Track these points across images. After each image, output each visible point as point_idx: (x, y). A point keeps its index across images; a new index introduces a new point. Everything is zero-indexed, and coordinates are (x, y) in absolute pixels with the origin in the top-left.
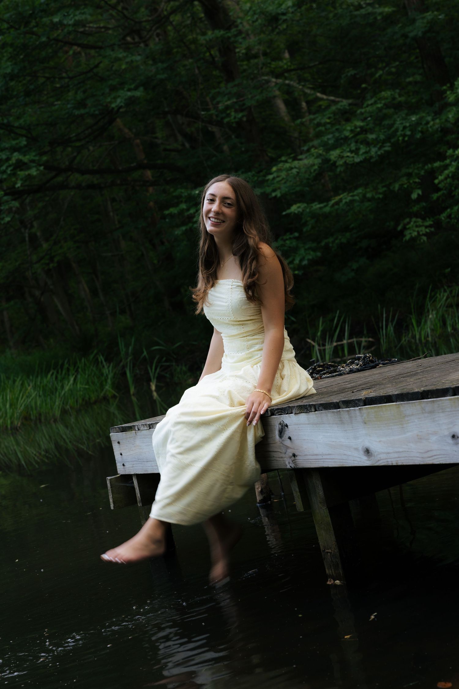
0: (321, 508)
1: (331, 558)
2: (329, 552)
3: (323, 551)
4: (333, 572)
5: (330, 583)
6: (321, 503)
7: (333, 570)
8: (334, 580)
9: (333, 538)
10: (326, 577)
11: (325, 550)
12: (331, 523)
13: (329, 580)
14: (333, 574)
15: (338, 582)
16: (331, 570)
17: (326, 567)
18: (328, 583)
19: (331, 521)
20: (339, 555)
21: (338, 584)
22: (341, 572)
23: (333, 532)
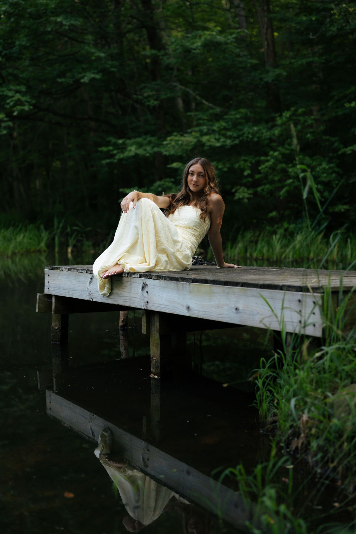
0: (156, 334)
1: (155, 363)
2: (155, 359)
3: (152, 358)
4: (155, 370)
5: (151, 376)
6: (156, 331)
7: (155, 369)
8: (154, 375)
9: (159, 352)
10: (150, 373)
11: (153, 358)
12: (159, 344)
13: (151, 374)
14: (154, 372)
15: (156, 377)
16: (154, 369)
17: (151, 367)
18: (150, 376)
19: (160, 342)
20: (160, 362)
21: (156, 378)
22: (159, 372)
23: (159, 349)
